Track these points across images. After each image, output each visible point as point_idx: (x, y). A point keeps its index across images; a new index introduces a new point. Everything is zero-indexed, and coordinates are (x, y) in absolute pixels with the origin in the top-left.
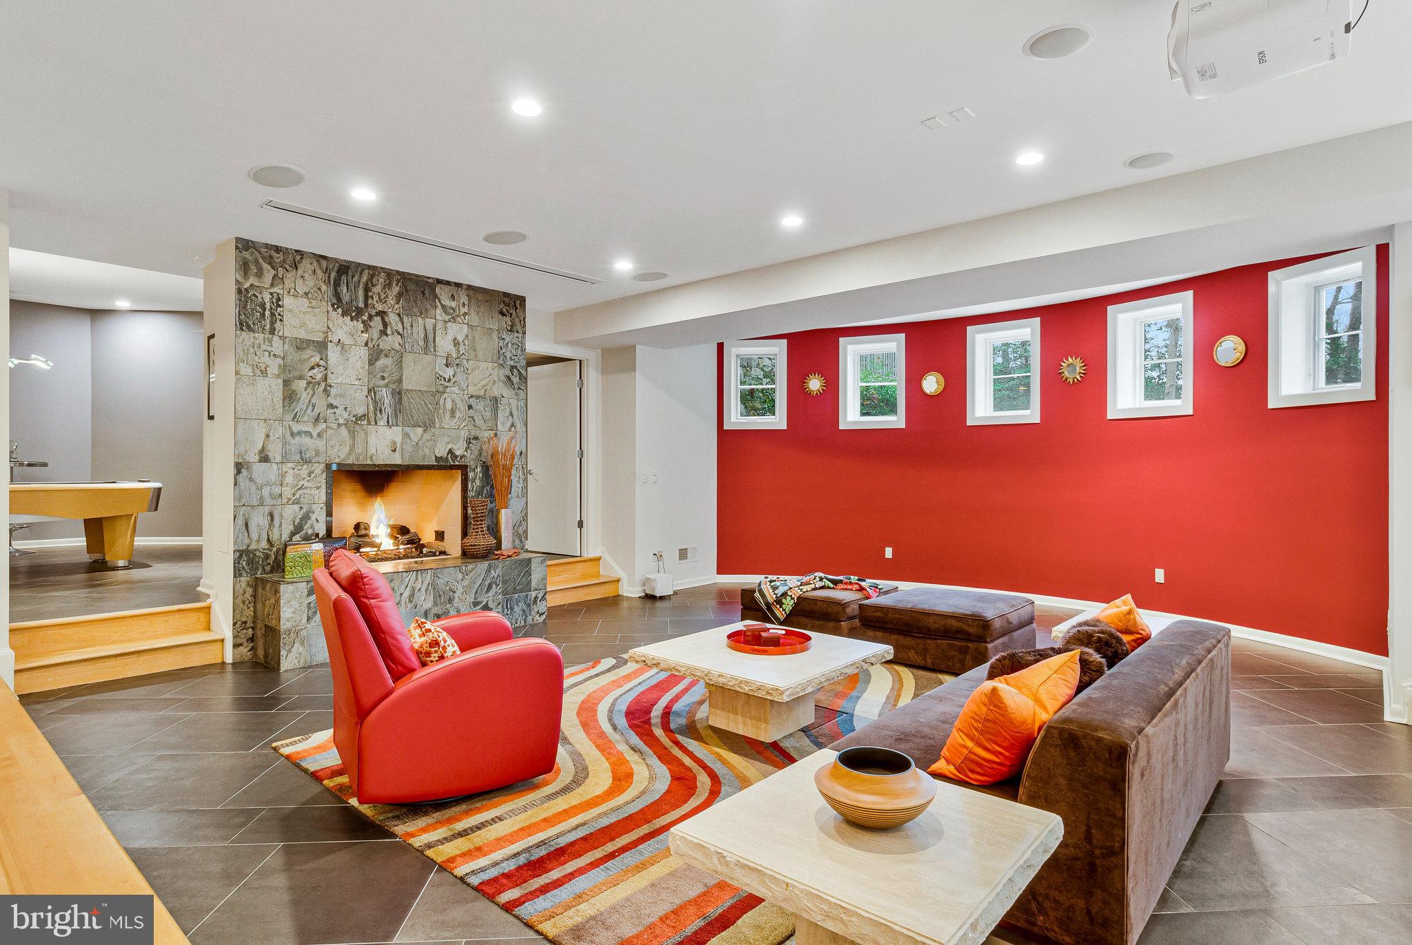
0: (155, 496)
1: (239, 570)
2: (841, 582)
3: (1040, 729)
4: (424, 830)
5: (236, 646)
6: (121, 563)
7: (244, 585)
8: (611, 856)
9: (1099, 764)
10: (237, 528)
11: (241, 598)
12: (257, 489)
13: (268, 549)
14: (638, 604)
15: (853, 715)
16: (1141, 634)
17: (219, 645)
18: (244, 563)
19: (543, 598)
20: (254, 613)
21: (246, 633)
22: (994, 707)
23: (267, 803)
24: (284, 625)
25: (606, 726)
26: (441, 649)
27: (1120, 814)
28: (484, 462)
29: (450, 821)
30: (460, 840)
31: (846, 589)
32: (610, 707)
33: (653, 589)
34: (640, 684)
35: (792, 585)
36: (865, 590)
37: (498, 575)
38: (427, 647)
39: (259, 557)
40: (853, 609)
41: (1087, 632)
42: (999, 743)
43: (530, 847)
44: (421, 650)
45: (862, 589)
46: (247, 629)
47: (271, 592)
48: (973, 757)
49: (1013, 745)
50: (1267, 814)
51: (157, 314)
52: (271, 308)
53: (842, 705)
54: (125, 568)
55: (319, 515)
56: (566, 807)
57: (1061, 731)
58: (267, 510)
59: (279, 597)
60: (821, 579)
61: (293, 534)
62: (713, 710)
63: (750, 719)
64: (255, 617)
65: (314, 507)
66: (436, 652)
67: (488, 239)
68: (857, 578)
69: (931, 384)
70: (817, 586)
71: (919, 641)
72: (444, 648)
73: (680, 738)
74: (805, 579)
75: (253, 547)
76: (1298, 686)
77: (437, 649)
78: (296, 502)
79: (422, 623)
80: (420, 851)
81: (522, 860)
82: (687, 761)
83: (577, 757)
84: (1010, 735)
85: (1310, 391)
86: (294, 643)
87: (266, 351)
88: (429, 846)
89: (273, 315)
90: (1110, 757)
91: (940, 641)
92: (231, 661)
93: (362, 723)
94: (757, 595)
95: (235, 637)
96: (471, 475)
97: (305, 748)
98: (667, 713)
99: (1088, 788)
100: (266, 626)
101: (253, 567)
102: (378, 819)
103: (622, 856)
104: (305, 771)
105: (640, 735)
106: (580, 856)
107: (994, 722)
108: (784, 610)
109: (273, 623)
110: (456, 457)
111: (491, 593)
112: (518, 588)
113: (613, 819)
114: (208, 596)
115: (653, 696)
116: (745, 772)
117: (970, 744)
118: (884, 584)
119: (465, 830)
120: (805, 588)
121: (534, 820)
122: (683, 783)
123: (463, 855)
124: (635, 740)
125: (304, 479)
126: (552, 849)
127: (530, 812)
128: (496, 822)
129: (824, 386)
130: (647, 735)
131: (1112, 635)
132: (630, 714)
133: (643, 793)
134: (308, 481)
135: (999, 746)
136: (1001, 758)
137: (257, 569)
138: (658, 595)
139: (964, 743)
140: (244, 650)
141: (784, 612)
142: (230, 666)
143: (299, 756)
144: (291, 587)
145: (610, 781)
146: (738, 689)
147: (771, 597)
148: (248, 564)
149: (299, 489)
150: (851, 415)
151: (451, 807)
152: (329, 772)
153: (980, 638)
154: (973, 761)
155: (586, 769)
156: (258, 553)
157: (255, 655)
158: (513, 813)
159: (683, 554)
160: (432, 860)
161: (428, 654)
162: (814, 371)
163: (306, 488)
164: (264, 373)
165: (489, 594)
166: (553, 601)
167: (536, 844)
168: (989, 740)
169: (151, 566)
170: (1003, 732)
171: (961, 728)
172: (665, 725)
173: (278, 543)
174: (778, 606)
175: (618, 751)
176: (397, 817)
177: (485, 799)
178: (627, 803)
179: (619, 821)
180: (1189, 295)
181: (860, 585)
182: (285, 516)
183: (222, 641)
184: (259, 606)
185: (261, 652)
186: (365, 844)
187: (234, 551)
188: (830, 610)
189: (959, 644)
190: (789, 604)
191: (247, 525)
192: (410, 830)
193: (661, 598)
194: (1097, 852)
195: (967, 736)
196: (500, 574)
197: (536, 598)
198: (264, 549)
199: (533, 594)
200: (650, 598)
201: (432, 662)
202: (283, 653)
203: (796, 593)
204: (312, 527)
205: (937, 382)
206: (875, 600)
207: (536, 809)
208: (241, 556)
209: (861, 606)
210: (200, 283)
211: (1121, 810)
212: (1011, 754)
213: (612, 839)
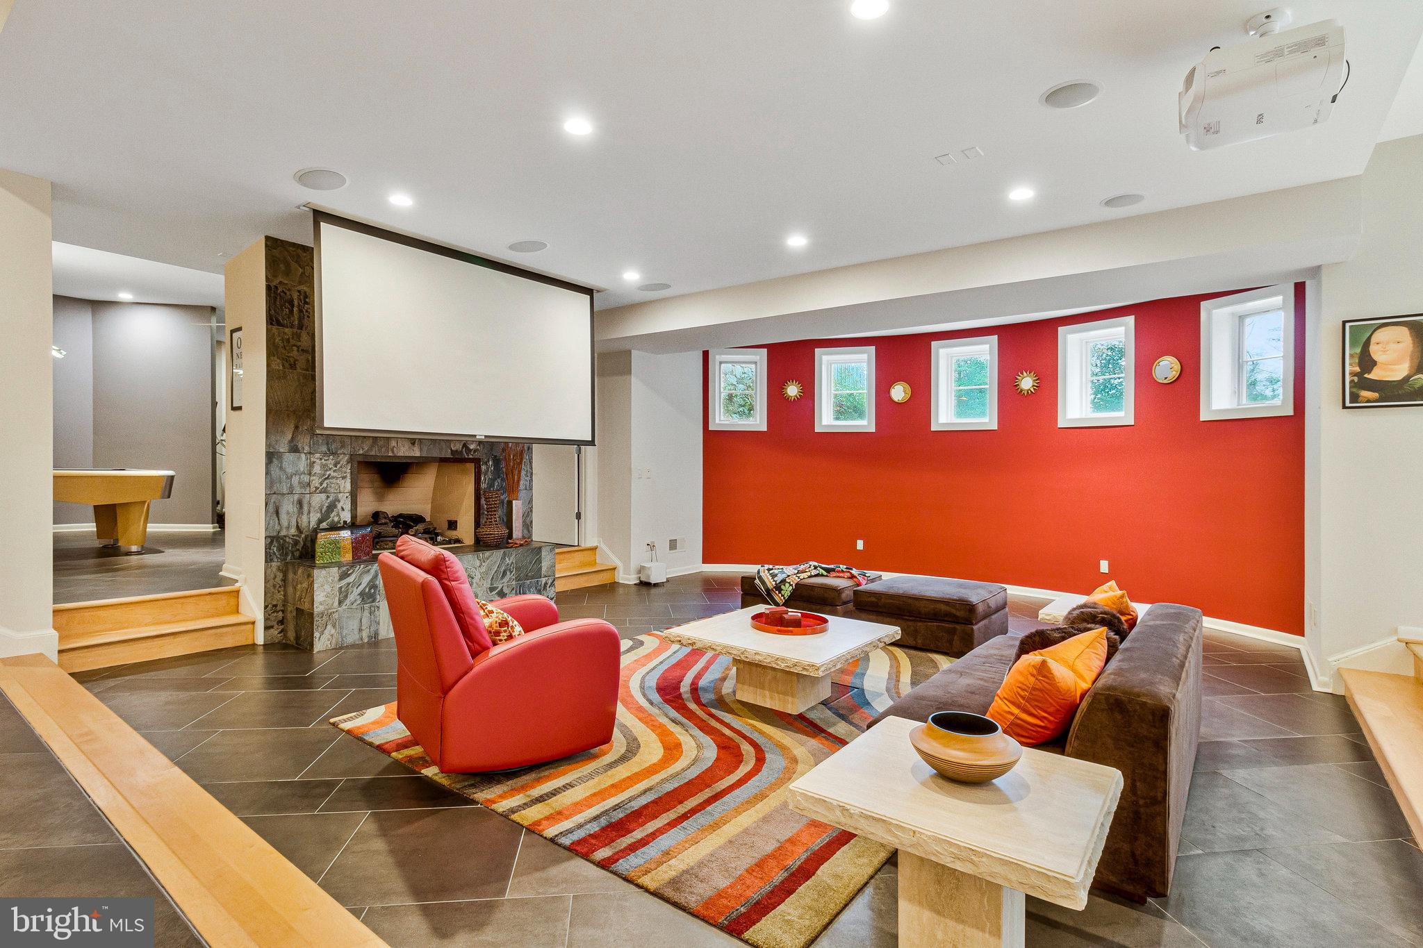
0: (168, 483)
1: (271, 556)
2: (833, 570)
3: (1082, 696)
4: (502, 797)
5: (267, 628)
6: (134, 548)
7: (274, 570)
8: (684, 817)
9: (1143, 725)
10: (269, 514)
11: (271, 582)
12: (287, 478)
13: (297, 536)
14: (634, 589)
15: (863, 690)
16: (1132, 615)
17: (251, 626)
18: (275, 549)
19: (552, 584)
20: (284, 596)
21: (276, 616)
22: (1042, 677)
23: (343, 774)
24: (318, 608)
25: (643, 702)
26: (510, 629)
27: (1161, 768)
28: (496, 456)
29: (524, 788)
30: (539, 805)
31: (838, 577)
32: (641, 684)
33: (649, 577)
34: (661, 663)
35: (791, 574)
36: (856, 577)
37: (512, 563)
38: (497, 627)
39: (289, 543)
40: (847, 595)
41: (1091, 613)
42: (1045, 709)
43: (606, 811)
44: (491, 629)
45: (852, 577)
46: (278, 612)
47: (304, 577)
48: (1019, 722)
49: (1058, 710)
50: (1240, 771)
51: (153, 306)
52: (299, 305)
53: (848, 680)
54: (138, 553)
55: (346, 503)
56: (629, 774)
57: (1107, 697)
58: (296, 497)
59: (313, 581)
60: (816, 568)
61: (320, 521)
62: (741, 686)
63: (777, 693)
64: (285, 601)
65: (340, 496)
66: (505, 631)
67: (512, 247)
68: (845, 567)
69: (899, 393)
70: (812, 574)
71: (910, 623)
72: (512, 627)
73: (713, 711)
74: (802, 567)
75: (283, 533)
76: (1235, 662)
77: (506, 628)
78: (324, 491)
79: (483, 604)
80: (505, 816)
81: (603, 822)
82: (727, 732)
83: (626, 732)
84: (1057, 702)
85: (1235, 406)
86: (326, 626)
87: (295, 345)
88: (513, 811)
89: (301, 311)
90: (1153, 719)
91: (929, 624)
92: (262, 643)
93: (444, 698)
94: (757, 581)
95: (266, 620)
96: (483, 468)
97: (364, 723)
98: (694, 689)
99: (1133, 746)
100: (297, 609)
101: (283, 553)
102: (456, 787)
103: (694, 817)
104: (371, 744)
105: (677, 709)
106: (656, 817)
107: (1041, 690)
108: (782, 596)
109: (306, 607)
110: (470, 450)
111: (506, 580)
112: (530, 574)
113: (675, 784)
114: (237, 581)
115: (678, 673)
116: (782, 741)
117: (1016, 711)
118: (871, 574)
119: (541, 796)
120: (802, 576)
121: (603, 786)
122: (729, 752)
123: (547, 818)
124: (673, 713)
125: (330, 469)
126: (629, 812)
127: (596, 779)
128: (568, 789)
129: (801, 392)
130: (683, 709)
131: (1114, 616)
132: (661, 689)
133: (695, 761)
134: (334, 471)
135: (1045, 712)
136: (1046, 722)
137: (287, 554)
138: (653, 582)
139: (1010, 710)
140: (274, 632)
141: (782, 598)
142: (262, 647)
143: (362, 730)
144: (324, 572)
145: (662, 750)
146: (774, 666)
147: (770, 583)
148: (279, 550)
149: (326, 479)
150: (826, 419)
151: (521, 776)
152: (394, 746)
153: (967, 620)
154: (1018, 725)
155: (635, 739)
156: (287, 540)
157: (285, 636)
158: (581, 780)
159: (673, 545)
160: (518, 823)
161: (498, 633)
162: (792, 379)
163: (333, 477)
164: (293, 366)
165: (504, 580)
166: (561, 586)
167: (612, 808)
168: (1035, 707)
169: (163, 552)
170: (1051, 701)
171: (1006, 696)
172: (697, 701)
173: (306, 529)
174: (777, 592)
175: (660, 724)
176: (473, 786)
177: (551, 768)
178: (684, 770)
179: (681, 786)
180: (1130, 320)
181: (851, 573)
182: (313, 504)
183: (253, 623)
184: (290, 590)
185: (291, 635)
186: (450, 811)
187: (265, 538)
188: (826, 595)
189: (947, 625)
190: (787, 590)
191: (277, 513)
192: (489, 797)
193: (656, 585)
194: (1141, 802)
195: (1013, 703)
196: (514, 561)
197: (546, 584)
198: (293, 536)
199: (544, 580)
200: (645, 585)
201: (501, 640)
202: (316, 634)
203: (794, 580)
204: (338, 515)
205: (905, 391)
206: (865, 587)
207: (601, 777)
208: (272, 542)
209: (855, 592)
210: (221, 278)
211: (1164, 765)
212: (1055, 718)
213: (681, 802)
